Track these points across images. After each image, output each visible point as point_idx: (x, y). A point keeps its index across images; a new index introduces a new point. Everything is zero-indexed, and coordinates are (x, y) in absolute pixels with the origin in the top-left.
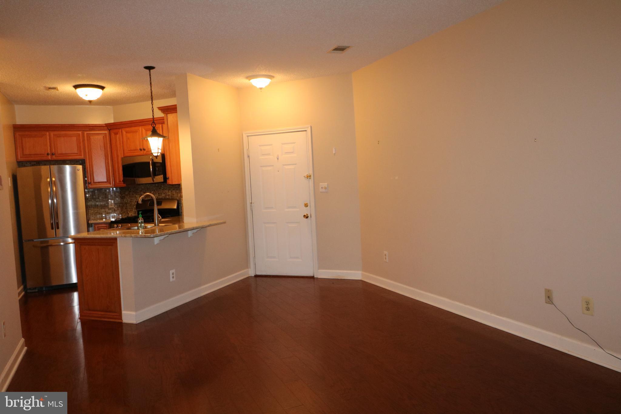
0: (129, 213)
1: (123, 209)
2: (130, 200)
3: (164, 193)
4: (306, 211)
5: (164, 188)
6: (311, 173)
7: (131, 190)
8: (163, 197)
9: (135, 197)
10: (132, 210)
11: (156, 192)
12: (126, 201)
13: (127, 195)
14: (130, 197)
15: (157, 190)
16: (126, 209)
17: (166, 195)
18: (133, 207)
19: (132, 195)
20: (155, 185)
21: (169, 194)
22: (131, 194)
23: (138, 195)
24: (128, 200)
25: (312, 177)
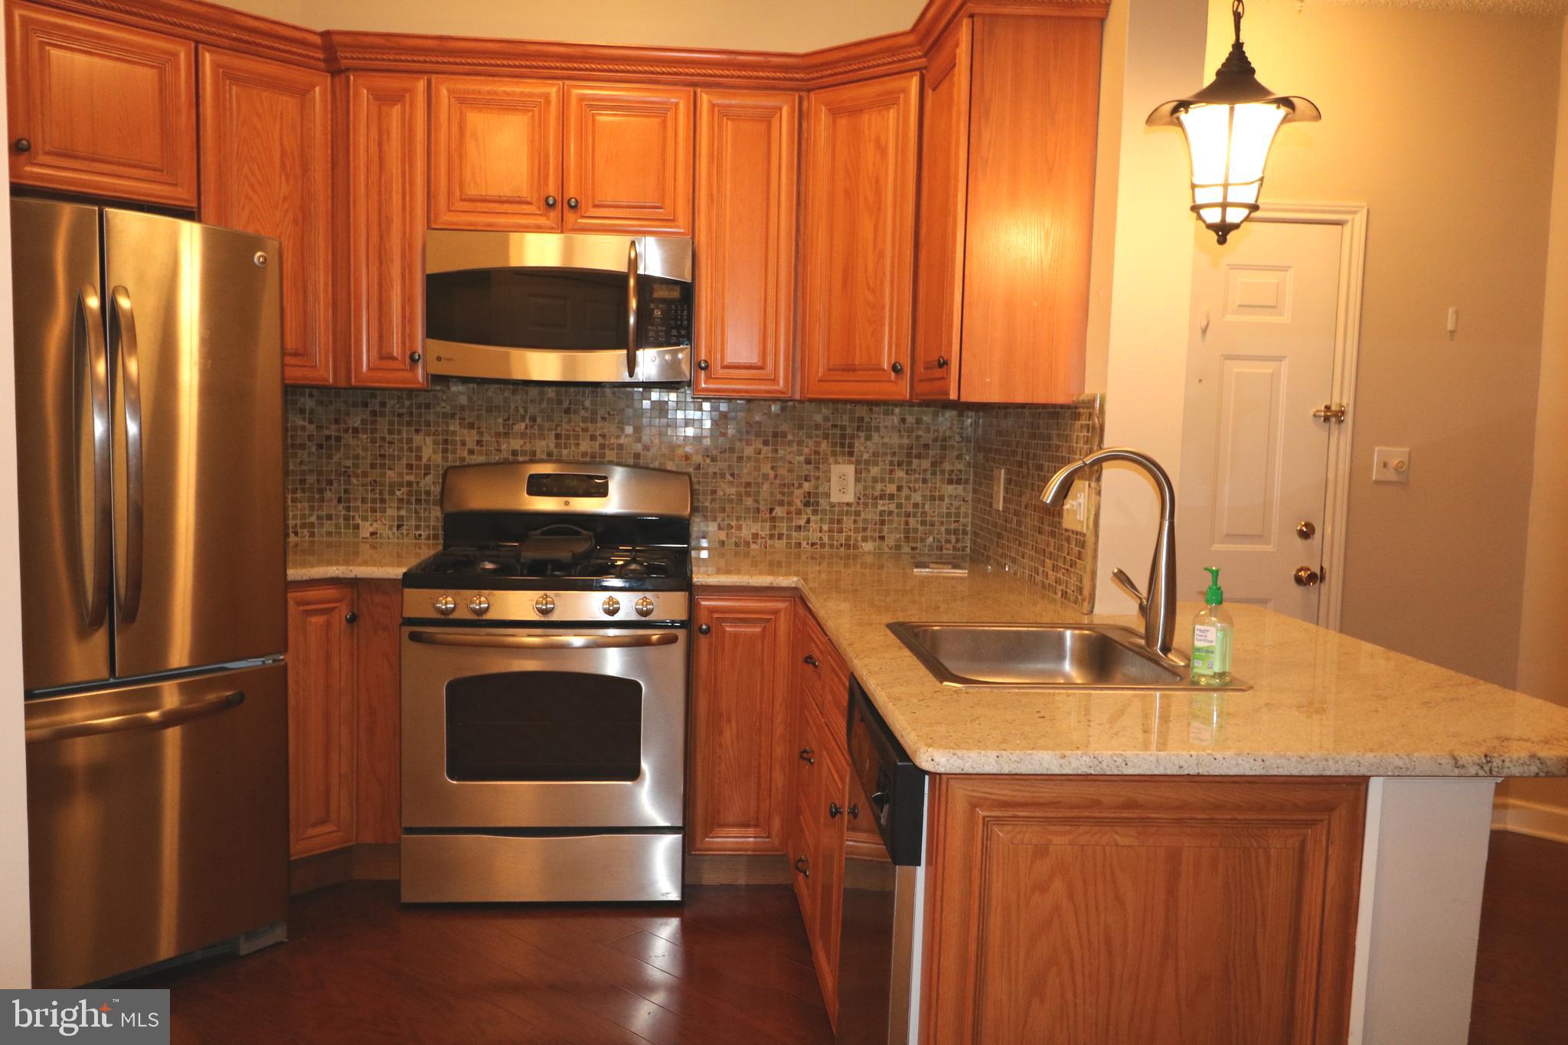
0: (359, 521)
1: (322, 500)
2: (374, 457)
3: (593, 438)
4: (1302, 555)
5: (594, 413)
6: (1347, 401)
7: (383, 404)
8: (585, 454)
9: (405, 446)
10: (384, 510)
11: (541, 427)
12: (349, 463)
13: (356, 431)
14: (373, 441)
15: (550, 419)
16: (340, 501)
17: (602, 446)
18: (392, 493)
19: (390, 432)
20: (542, 393)
21: (622, 441)
22: (383, 425)
23: (428, 434)
24: (357, 457)
25: (1349, 418)
